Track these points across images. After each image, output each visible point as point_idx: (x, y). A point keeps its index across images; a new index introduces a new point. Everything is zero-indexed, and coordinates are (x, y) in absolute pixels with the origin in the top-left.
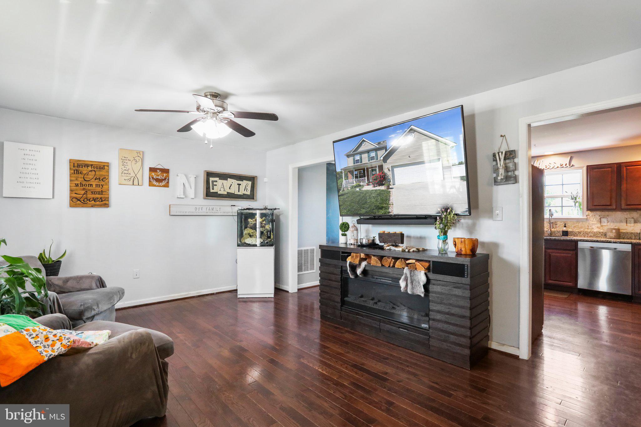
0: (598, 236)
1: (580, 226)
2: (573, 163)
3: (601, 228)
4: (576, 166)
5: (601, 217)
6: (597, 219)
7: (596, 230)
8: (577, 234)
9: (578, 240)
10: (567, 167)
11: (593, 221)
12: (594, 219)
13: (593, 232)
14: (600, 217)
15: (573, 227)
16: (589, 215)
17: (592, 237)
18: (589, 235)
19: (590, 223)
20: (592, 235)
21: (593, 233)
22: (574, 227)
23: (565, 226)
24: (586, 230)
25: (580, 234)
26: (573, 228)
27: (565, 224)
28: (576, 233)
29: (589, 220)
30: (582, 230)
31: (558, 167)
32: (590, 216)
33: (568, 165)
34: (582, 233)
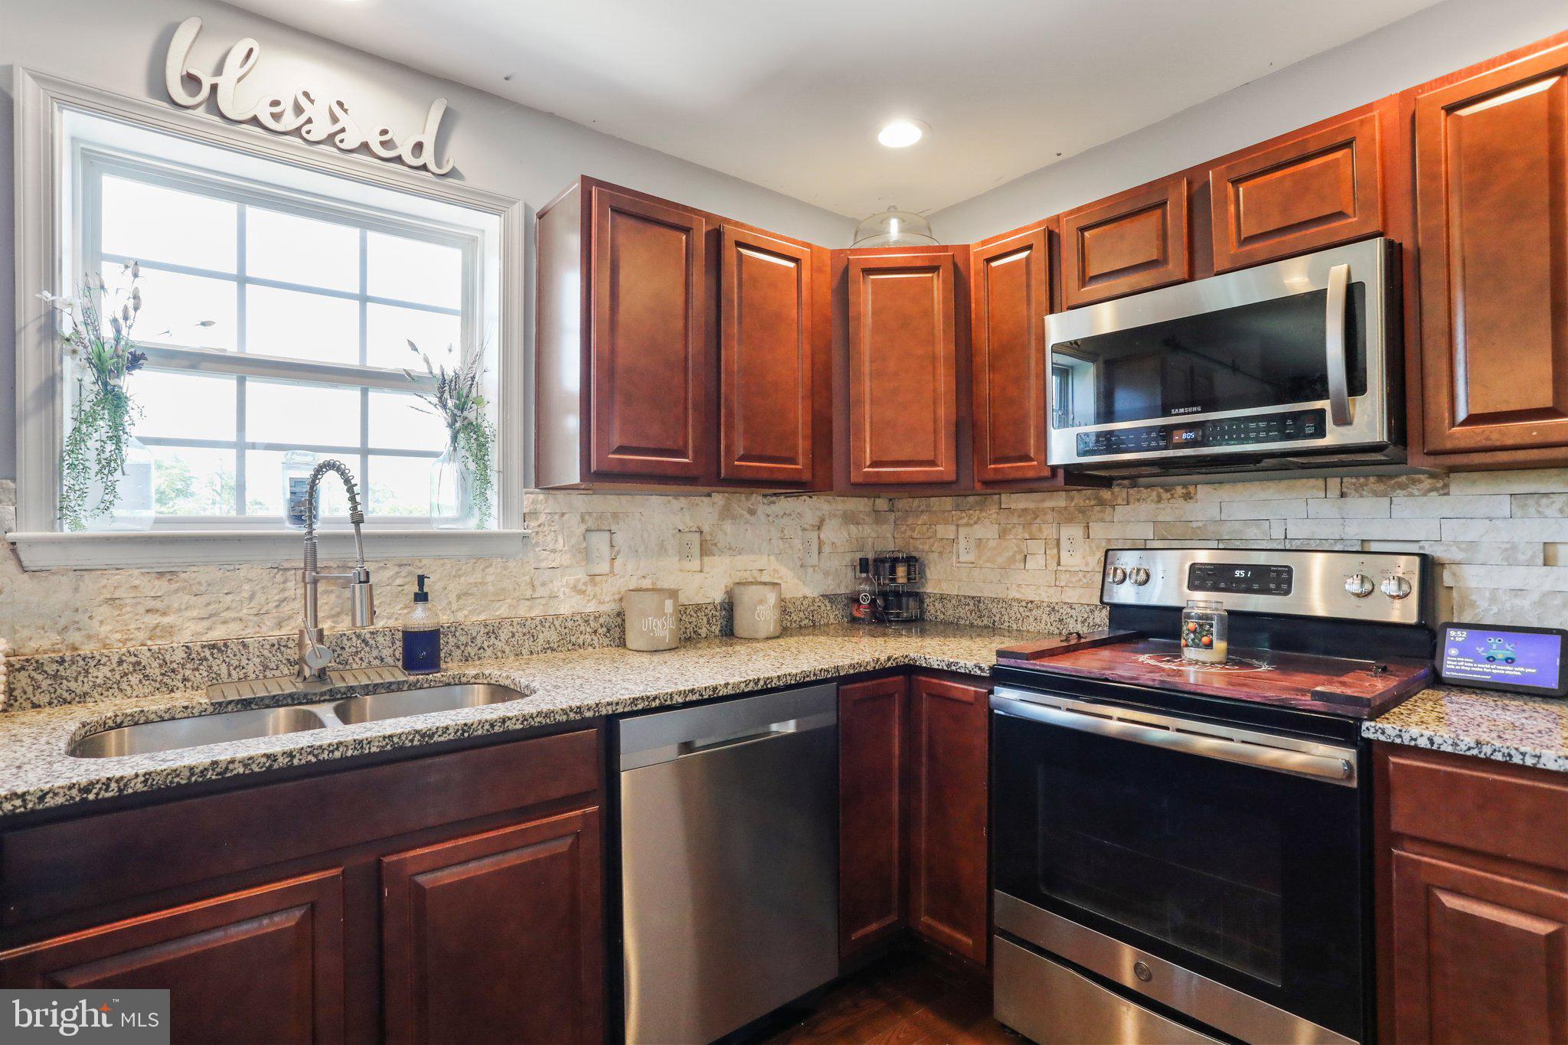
0: (581, 641)
1: (491, 589)
2: (455, 156)
3: (589, 588)
4: (473, 179)
5: (590, 523)
6: (573, 541)
7: (567, 606)
8: (479, 641)
9: (620, 709)
10: (424, 167)
11: (554, 551)
12: (561, 541)
13: (557, 616)
14: (583, 527)
15: (453, 597)
16: (534, 514)
17: (553, 650)
18: (541, 641)
19: (543, 565)
20: (553, 636)
21: (557, 623)
22: (459, 597)
23: (421, 597)
24: (523, 611)
25: (493, 639)
26: (454, 607)
27: (421, 579)
28: (473, 639)
29: (537, 544)
30: (503, 611)
31: (365, 148)
32: (542, 518)
33: (428, 157)
34: (504, 634)
